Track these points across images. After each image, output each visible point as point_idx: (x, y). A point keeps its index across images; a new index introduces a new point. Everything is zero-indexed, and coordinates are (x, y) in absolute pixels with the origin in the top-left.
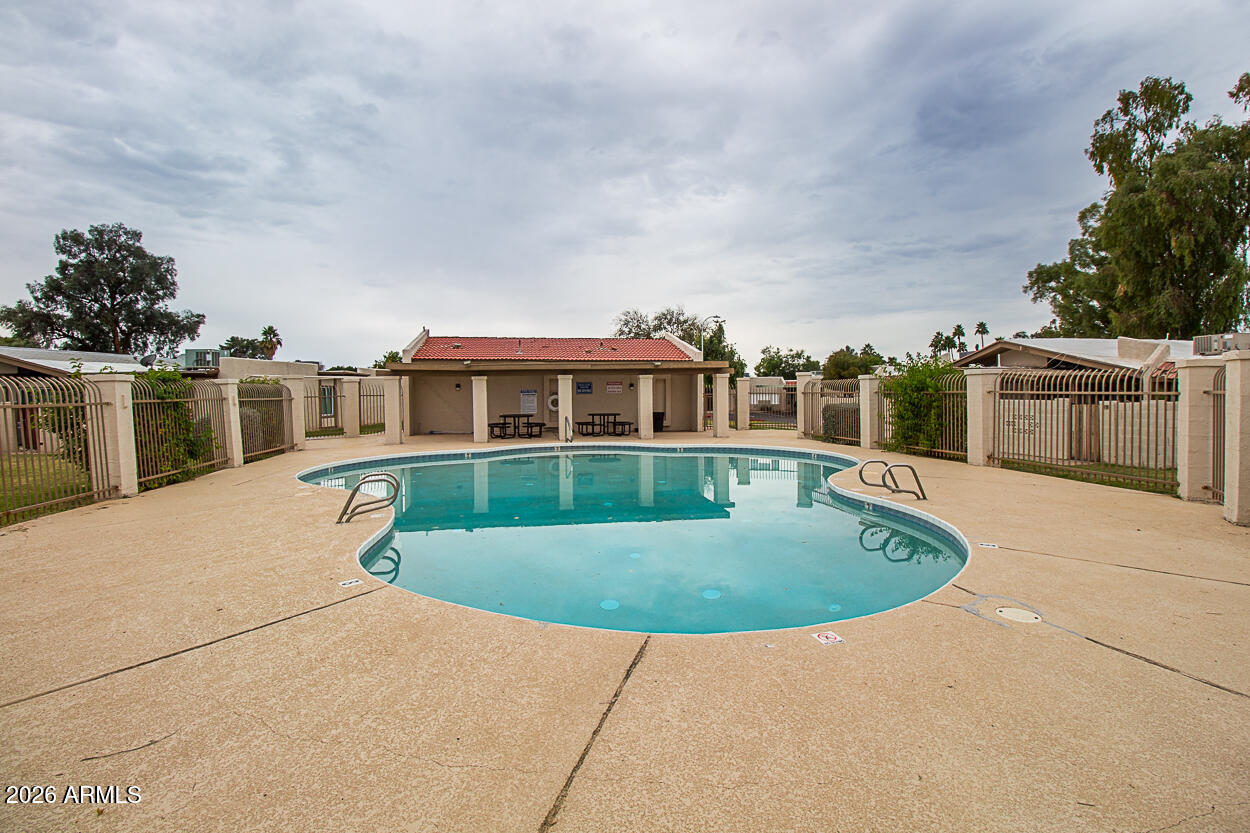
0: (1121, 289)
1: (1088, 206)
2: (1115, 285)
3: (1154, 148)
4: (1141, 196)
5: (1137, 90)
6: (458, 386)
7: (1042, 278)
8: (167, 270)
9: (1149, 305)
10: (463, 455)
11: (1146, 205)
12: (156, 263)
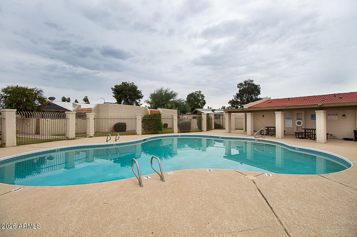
6: (263, 116)
8: (259, 88)
10: (219, 137)
12: (256, 86)
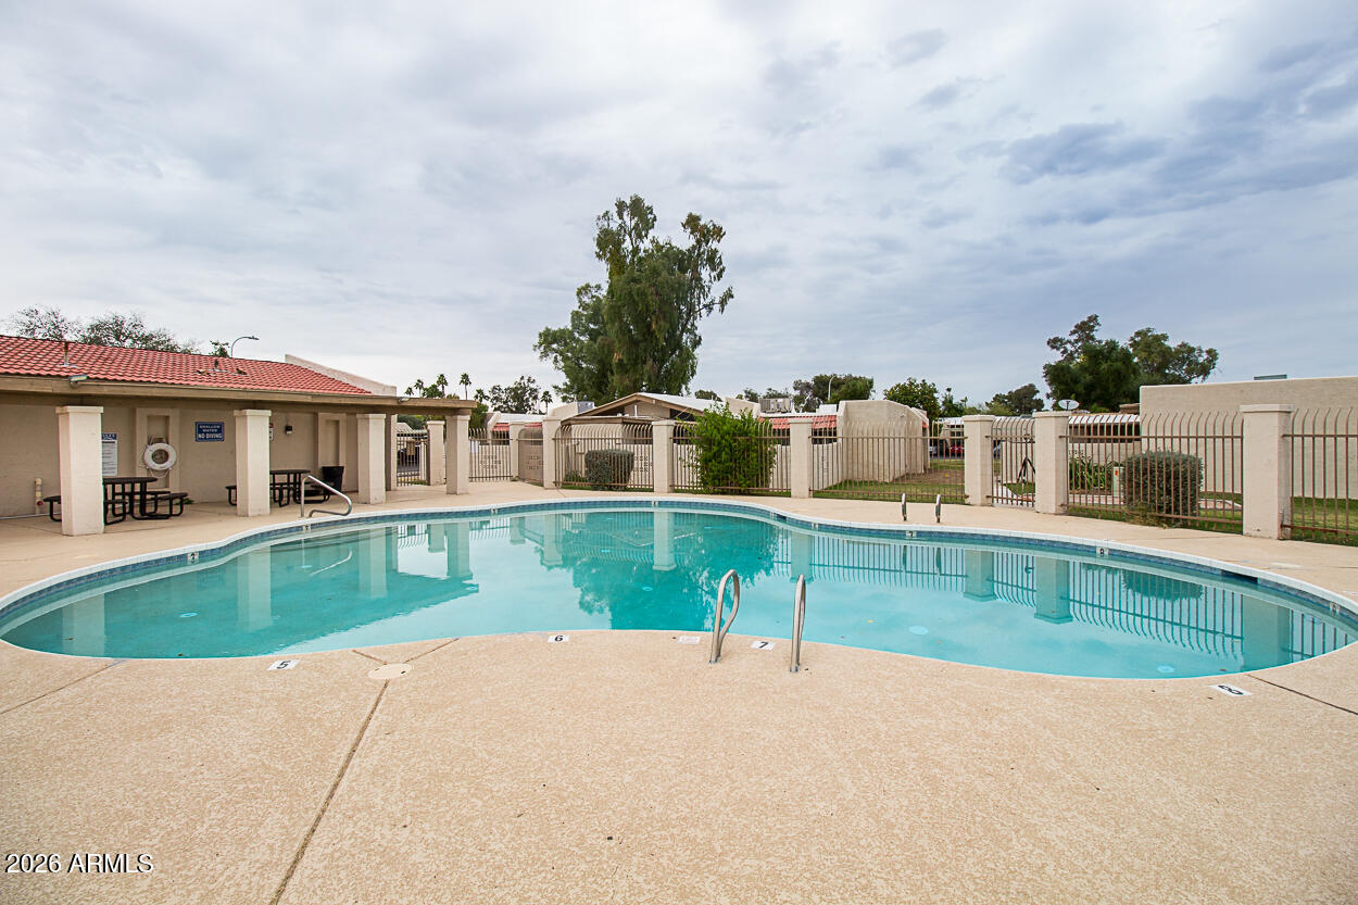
0: (616, 357)
1: (583, 285)
2: (611, 352)
3: (636, 250)
4: (638, 286)
5: (628, 202)
7: (549, 339)
9: (636, 371)
11: (642, 294)
